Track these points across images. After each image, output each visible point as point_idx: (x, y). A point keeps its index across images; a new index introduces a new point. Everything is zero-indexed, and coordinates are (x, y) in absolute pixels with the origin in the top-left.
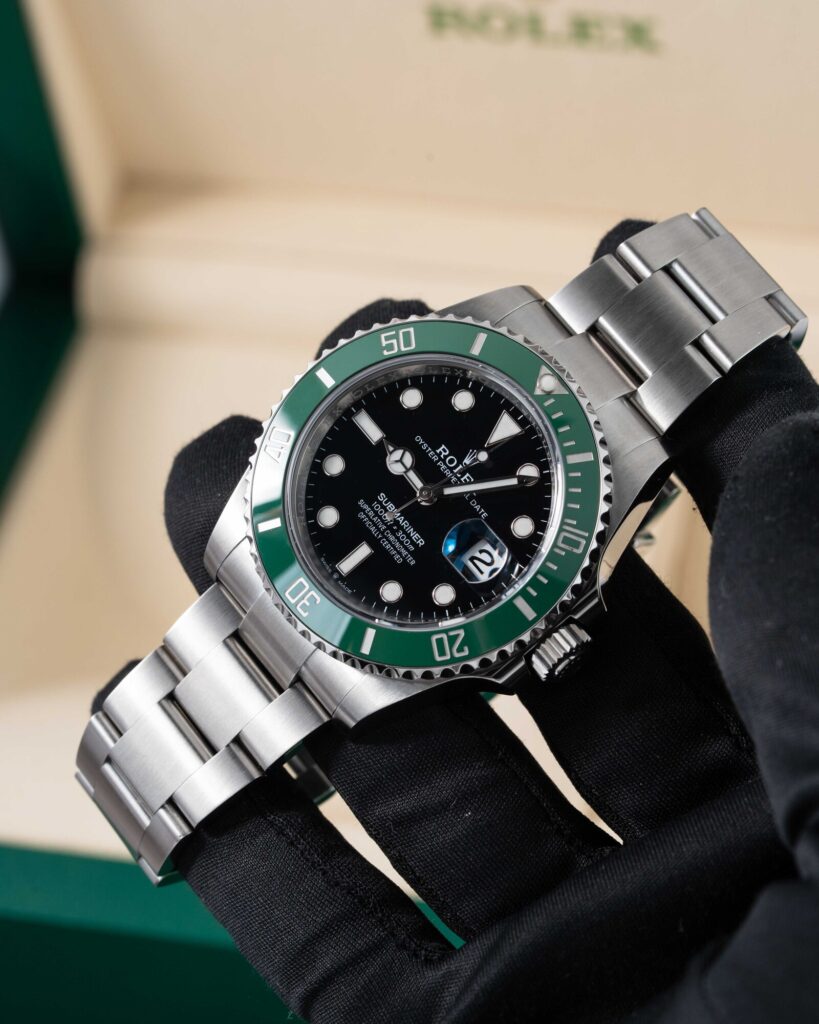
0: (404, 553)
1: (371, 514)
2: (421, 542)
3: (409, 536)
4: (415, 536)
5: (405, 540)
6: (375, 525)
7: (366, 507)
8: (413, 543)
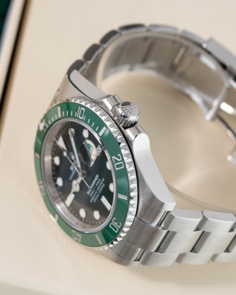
0: (101, 183)
1: (93, 197)
2: (97, 176)
3: (97, 181)
4: (96, 179)
5: (98, 183)
6: (96, 196)
7: (92, 199)
8: (98, 180)
